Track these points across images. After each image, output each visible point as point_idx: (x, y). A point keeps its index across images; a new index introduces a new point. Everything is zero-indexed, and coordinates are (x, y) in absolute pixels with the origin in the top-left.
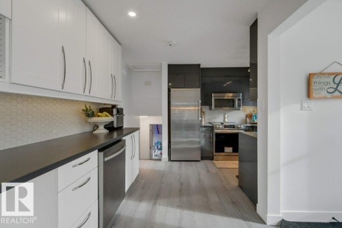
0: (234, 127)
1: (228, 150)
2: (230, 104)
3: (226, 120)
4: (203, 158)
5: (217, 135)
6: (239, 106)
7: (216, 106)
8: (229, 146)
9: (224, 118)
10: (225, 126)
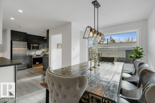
0: (39, 55)
1: (37, 63)
2: (38, 48)
3: (36, 53)
4: (28, 68)
5: (33, 58)
6: (41, 49)
7: (32, 49)
8: (37, 62)
9: (35, 53)
10: (36, 55)
